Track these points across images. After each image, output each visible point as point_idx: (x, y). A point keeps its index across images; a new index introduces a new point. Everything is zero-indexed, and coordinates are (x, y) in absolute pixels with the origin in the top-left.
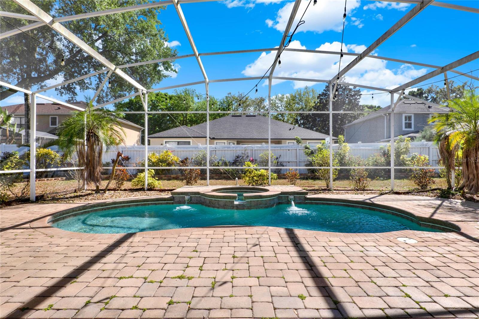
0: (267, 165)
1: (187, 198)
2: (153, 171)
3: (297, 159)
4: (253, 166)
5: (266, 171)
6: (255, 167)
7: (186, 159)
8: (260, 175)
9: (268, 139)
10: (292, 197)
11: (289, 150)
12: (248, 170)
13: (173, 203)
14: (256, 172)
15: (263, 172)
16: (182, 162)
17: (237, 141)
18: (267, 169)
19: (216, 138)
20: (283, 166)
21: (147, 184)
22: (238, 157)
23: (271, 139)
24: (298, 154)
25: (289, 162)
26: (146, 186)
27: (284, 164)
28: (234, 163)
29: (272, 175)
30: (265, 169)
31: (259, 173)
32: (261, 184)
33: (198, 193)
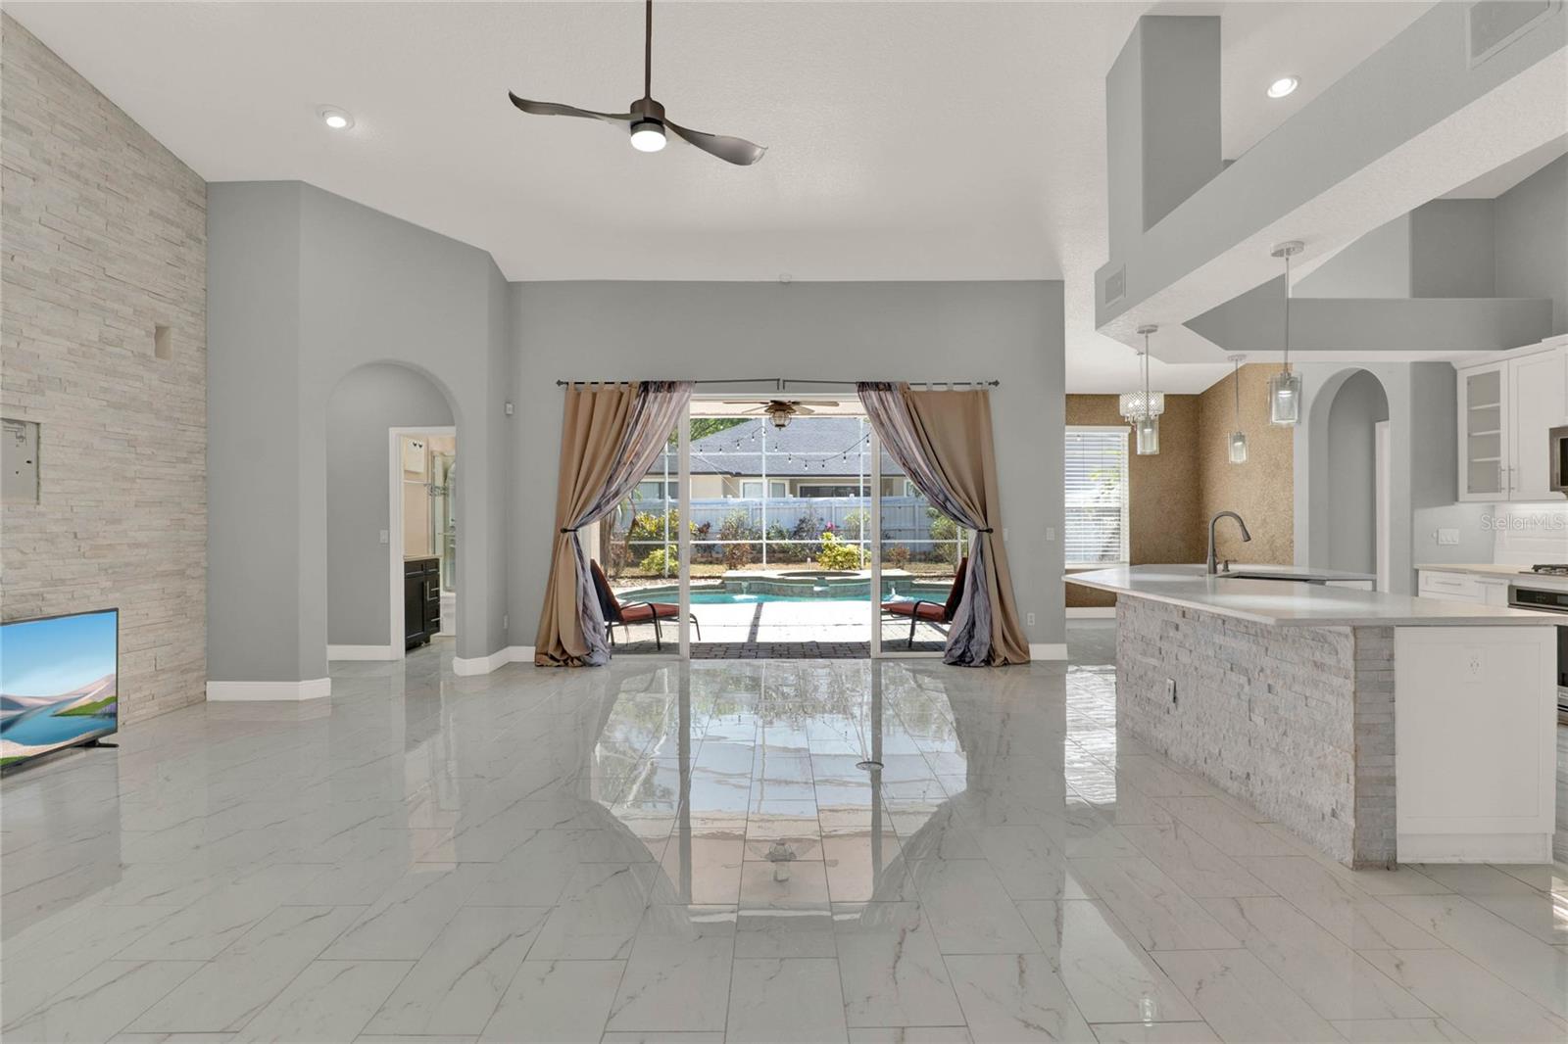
0: (857, 537)
1: (745, 584)
2: (675, 547)
3: (914, 525)
4: (834, 540)
5: (856, 547)
6: (839, 541)
7: (708, 526)
8: (847, 554)
9: (858, 476)
10: (892, 583)
11: (900, 507)
12: (827, 545)
13: (724, 593)
14: (841, 549)
15: (851, 548)
16: (701, 531)
17: (791, 480)
18: (859, 544)
19: (743, 473)
20: (889, 538)
21: (667, 569)
22: (802, 521)
23: (864, 476)
24: (917, 516)
25: (900, 530)
26: (666, 573)
27: (891, 534)
28: (797, 533)
29: (865, 553)
30: (856, 544)
31: (846, 550)
32: (850, 568)
33: (761, 578)
